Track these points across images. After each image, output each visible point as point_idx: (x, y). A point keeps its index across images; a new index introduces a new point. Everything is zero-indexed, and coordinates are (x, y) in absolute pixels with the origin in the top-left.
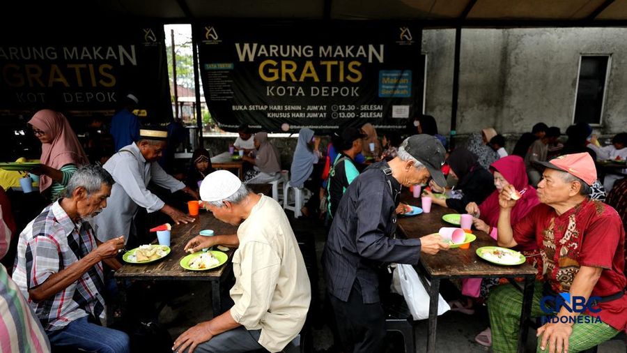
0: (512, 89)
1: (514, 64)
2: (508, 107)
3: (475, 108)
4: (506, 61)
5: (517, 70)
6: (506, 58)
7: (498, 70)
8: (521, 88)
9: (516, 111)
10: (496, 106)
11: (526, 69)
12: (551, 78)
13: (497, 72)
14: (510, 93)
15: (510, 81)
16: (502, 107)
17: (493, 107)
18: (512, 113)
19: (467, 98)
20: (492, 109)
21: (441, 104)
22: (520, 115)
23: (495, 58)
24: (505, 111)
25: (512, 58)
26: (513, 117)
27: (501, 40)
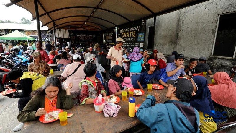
0: (181, 37)
1: (182, 25)
2: (179, 44)
3: (167, 45)
4: (179, 25)
5: (183, 28)
6: (179, 24)
7: (176, 29)
8: (185, 36)
9: (182, 47)
10: (174, 44)
11: (187, 27)
12: (200, 30)
13: (175, 30)
14: (180, 39)
15: (180, 33)
16: (176, 44)
17: (173, 44)
18: (180, 47)
19: (165, 41)
20: (173, 46)
21: (157, 43)
22: (183, 49)
23: (174, 24)
24: (178, 46)
25: (181, 23)
26: (180, 49)
27: (177, 16)
